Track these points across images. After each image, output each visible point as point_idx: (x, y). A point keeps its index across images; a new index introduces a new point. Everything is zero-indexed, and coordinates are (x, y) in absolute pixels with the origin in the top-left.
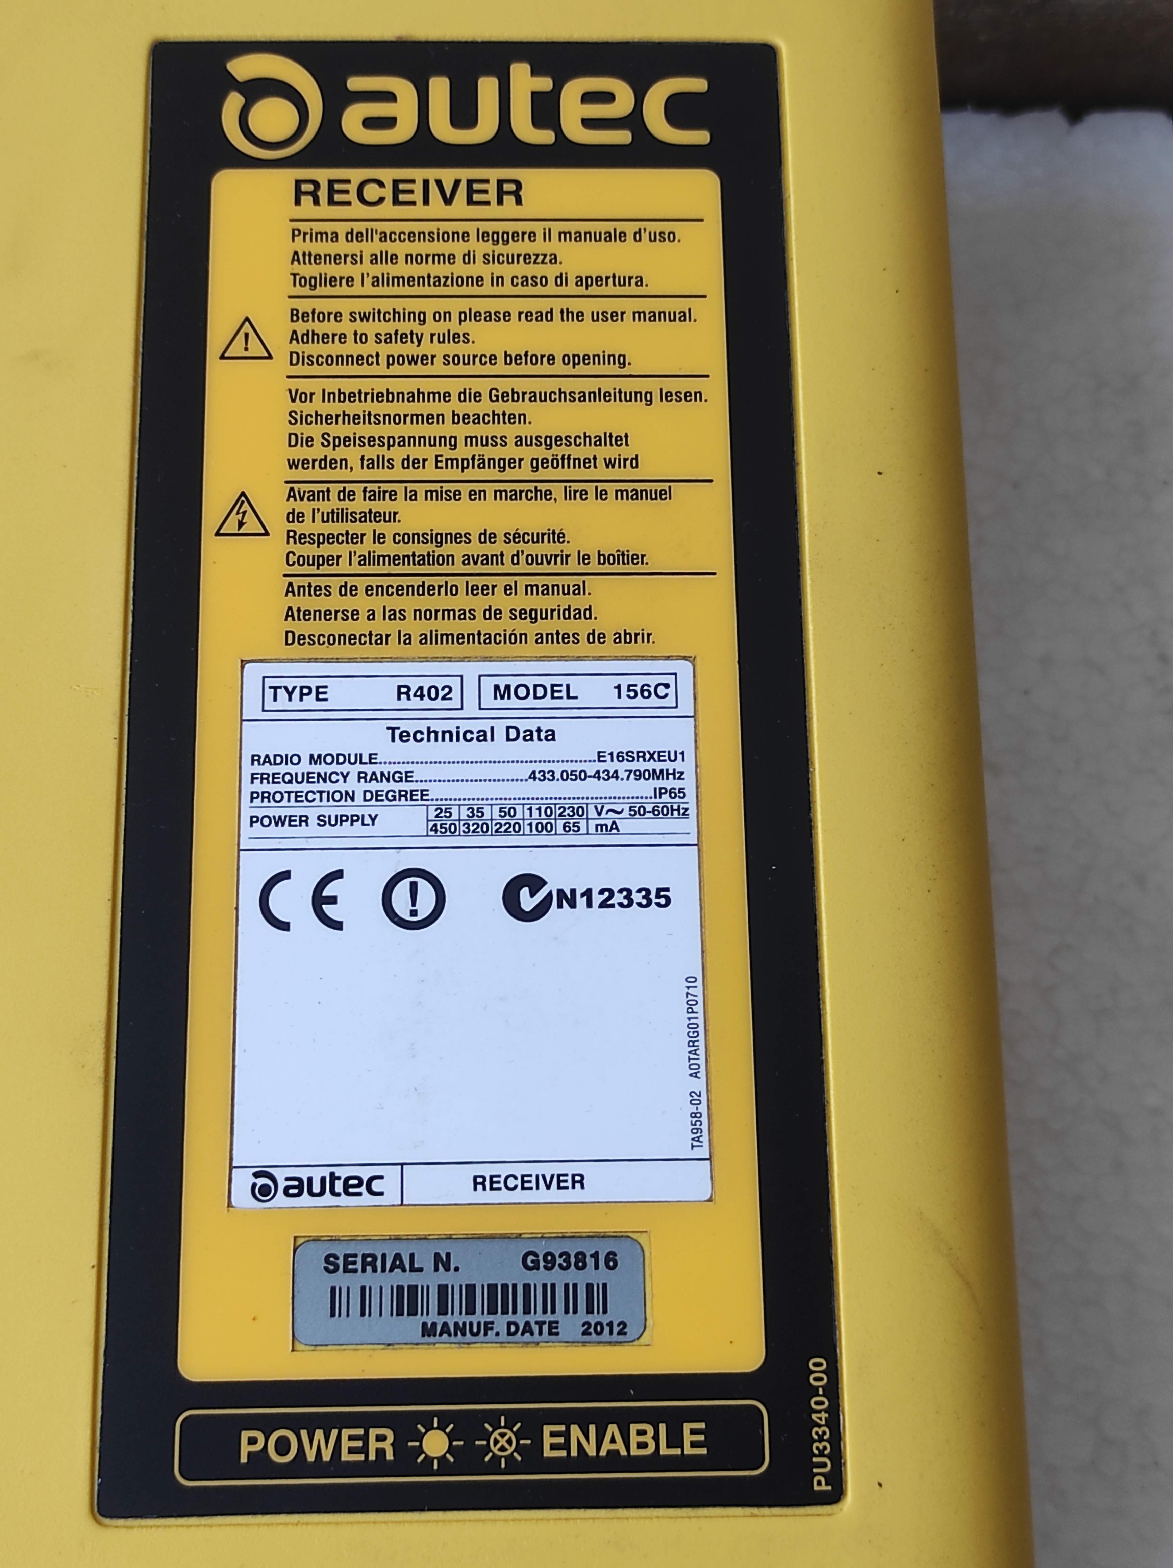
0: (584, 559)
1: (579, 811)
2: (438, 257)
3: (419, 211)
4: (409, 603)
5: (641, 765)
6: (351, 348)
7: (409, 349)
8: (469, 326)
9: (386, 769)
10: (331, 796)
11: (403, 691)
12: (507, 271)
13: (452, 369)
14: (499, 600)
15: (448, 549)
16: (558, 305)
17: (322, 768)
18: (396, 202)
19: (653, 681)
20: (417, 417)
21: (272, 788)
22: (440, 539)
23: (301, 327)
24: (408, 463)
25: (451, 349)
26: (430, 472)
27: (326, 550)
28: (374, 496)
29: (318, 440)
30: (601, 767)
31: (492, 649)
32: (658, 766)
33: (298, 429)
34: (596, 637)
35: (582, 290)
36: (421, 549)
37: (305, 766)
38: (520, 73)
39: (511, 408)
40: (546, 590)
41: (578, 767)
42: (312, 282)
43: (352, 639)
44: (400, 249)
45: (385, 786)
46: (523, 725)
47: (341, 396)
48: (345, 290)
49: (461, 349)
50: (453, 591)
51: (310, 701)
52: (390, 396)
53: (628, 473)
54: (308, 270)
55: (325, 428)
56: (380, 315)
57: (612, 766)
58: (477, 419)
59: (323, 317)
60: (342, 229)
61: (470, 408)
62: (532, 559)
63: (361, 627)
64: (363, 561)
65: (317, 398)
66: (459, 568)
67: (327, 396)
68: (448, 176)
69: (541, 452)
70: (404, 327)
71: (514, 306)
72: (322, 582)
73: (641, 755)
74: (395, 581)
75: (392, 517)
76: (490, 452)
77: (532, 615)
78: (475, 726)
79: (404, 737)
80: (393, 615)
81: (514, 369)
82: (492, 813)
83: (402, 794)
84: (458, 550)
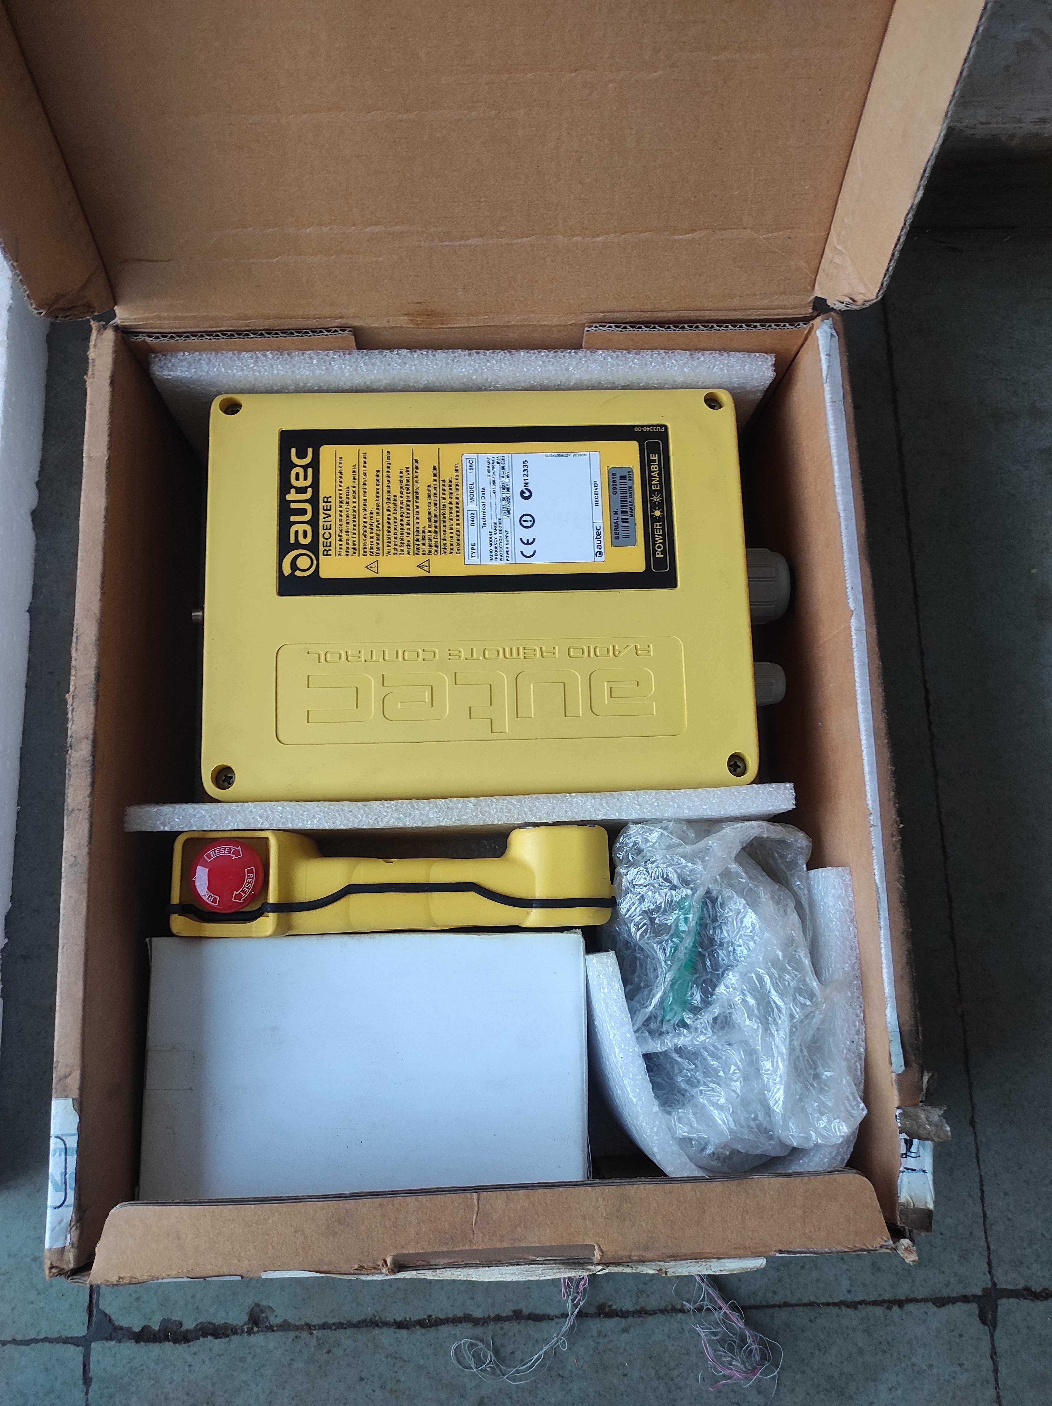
0: (435, 480)
1: (503, 482)
2: (347, 518)
3: (333, 523)
4: (448, 524)
5: (491, 467)
6: (375, 540)
7: (375, 525)
8: (368, 510)
9: (493, 529)
10: (501, 542)
11: (472, 524)
12: (351, 500)
13: (381, 514)
14: (447, 501)
15: (432, 514)
16: (361, 487)
17: (493, 544)
18: (330, 529)
19: (468, 464)
20: (395, 523)
21: (499, 556)
22: (430, 516)
23: (368, 553)
24: (408, 525)
25: (375, 514)
26: (411, 519)
27: (433, 544)
28: (418, 533)
29: (402, 548)
30: (492, 477)
31: (460, 503)
32: (491, 463)
33: (398, 553)
34: (457, 477)
35: (357, 481)
36: (433, 521)
37: (493, 548)
38: (289, 497)
39: (392, 499)
40: (444, 490)
41: (492, 482)
42: (355, 551)
43: (458, 537)
44: (344, 528)
45: (498, 529)
46: (481, 495)
47: (389, 542)
48: (357, 542)
49: (375, 512)
50: (444, 513)
51: (475, 548)
52: (389, 530)
53: (411, 470)
54: (351, 552)
55: (398, 546)
56: (365, 533)
57: (491, 474)
58: (395, 507)
59: (365, 547)
60: (338, 543)
61: (392, 509)
62: (435, 493)
63: (455, 535)
64: (436, 535)
65: (389, 548)
66: (438, 511)
67: (389, 545)
68: (322, 516)
69: (405, 491)
70: (368, 526)
71: (362, 498)
72: (442, 545)
73: (488, 467)
74: (442, 527)
75: (424, 528)
76: (405, 504)
77: (451, 494)
78: (481, 507)
79: (484, 524)
80: (451, 527)
81: (381, 498)
82: (504, 503)
83: (500, 524)
84: (433, 512)
